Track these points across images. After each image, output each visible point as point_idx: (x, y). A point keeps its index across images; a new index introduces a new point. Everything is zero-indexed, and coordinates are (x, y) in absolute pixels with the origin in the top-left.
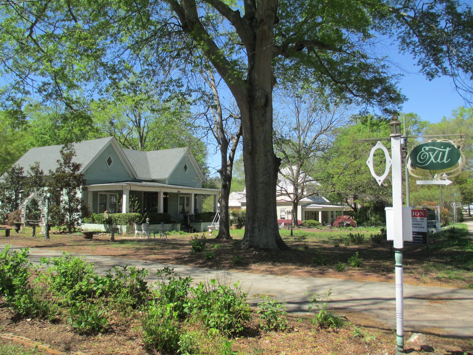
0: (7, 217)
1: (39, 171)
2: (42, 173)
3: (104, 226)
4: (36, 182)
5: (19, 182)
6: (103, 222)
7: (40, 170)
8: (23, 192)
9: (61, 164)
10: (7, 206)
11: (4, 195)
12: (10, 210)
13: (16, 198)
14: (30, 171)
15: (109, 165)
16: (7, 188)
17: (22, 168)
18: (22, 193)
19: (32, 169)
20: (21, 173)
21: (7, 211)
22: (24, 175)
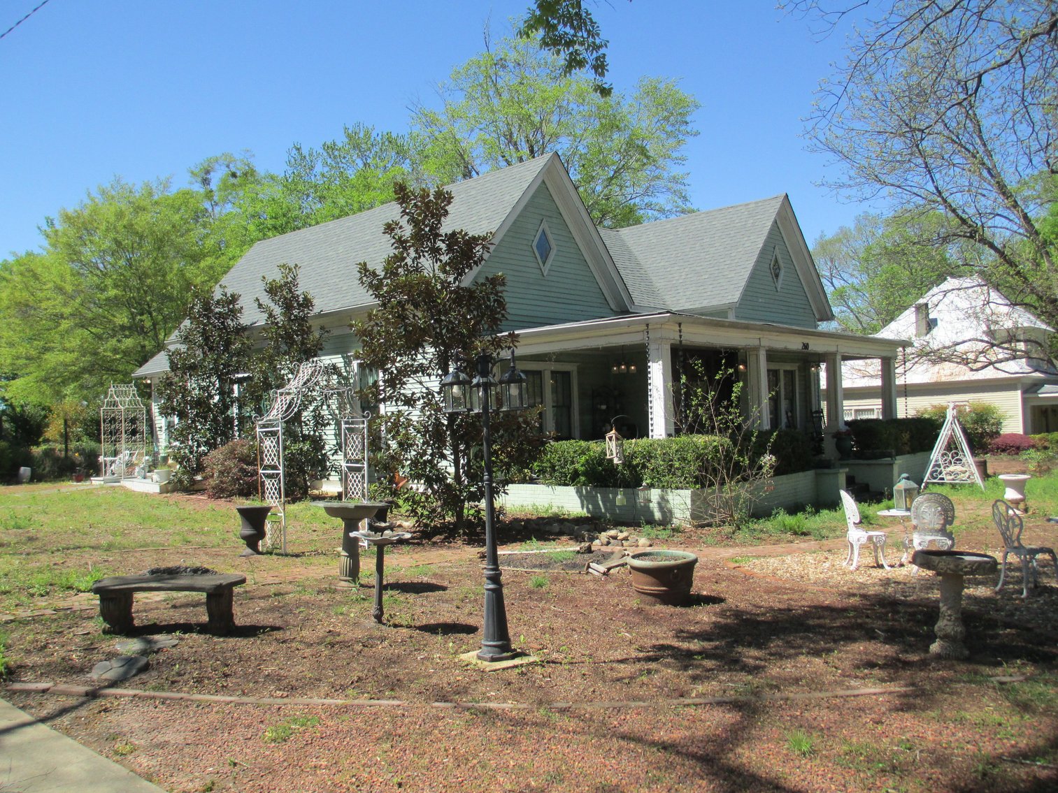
0: (200, 468)
1: (295, 298)
2: (307, 303)
3: (579, 492)
4: (288, 338)
5: (228, 343)
6: (571, 479)
7: (299, 291)
8: (244, 379)
9: (401, 242)
10: (197, 431)
11: (185, 391)
12: (207, 443)
13: (222, 400)
14: (266, 300)
15: (544, 263)
16: (193, 368)
17: (234, 299)
18: (240, 381)
19: (272, 290)
20: (234, 313)
21: (199, 446)
22: (245, 320)
